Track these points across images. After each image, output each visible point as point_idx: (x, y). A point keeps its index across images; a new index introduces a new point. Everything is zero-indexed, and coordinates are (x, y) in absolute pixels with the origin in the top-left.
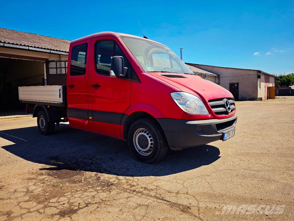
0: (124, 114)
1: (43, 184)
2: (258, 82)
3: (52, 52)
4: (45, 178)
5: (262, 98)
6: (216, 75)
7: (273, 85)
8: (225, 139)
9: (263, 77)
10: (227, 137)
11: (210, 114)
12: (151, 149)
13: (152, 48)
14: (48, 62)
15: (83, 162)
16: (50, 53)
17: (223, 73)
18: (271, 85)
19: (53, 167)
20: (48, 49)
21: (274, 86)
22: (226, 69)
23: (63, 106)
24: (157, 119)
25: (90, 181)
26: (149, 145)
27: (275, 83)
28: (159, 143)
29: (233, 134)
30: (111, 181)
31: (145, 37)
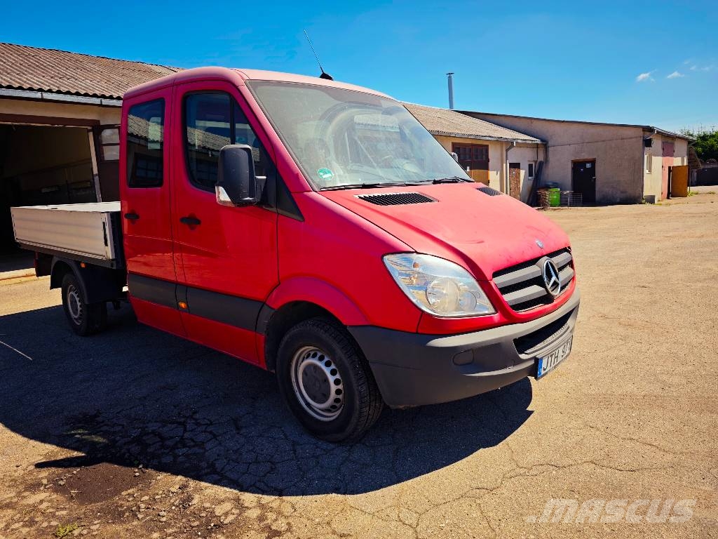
0: (264, 303)
1: (27, 529)
2: (646, 156)
3: (105, 102)
4: (42, 502)
5: (654, 196)
6: (538, 141)
7: (683, 161)
8: (543, 372)
9: (657, 143)
10: (549, 365)
11: (497, 312)
12: (338, 405)
13: (343, 109)
14: (98, 128)
15: (160, 435)
16: (101, 105)
17: (556, 135)
18: (677, 161)
19: (75, 454)
20: (95, 96)
21: (685, 164)
22: (562, 124)
23: (114, 268)
24: (351, 326)
25: (162, 513)
26: (333, 395)
27: (690, 155)
28: (357, 393)
29: (568, 352)
30: (219, 511)
31: (324, 76)
